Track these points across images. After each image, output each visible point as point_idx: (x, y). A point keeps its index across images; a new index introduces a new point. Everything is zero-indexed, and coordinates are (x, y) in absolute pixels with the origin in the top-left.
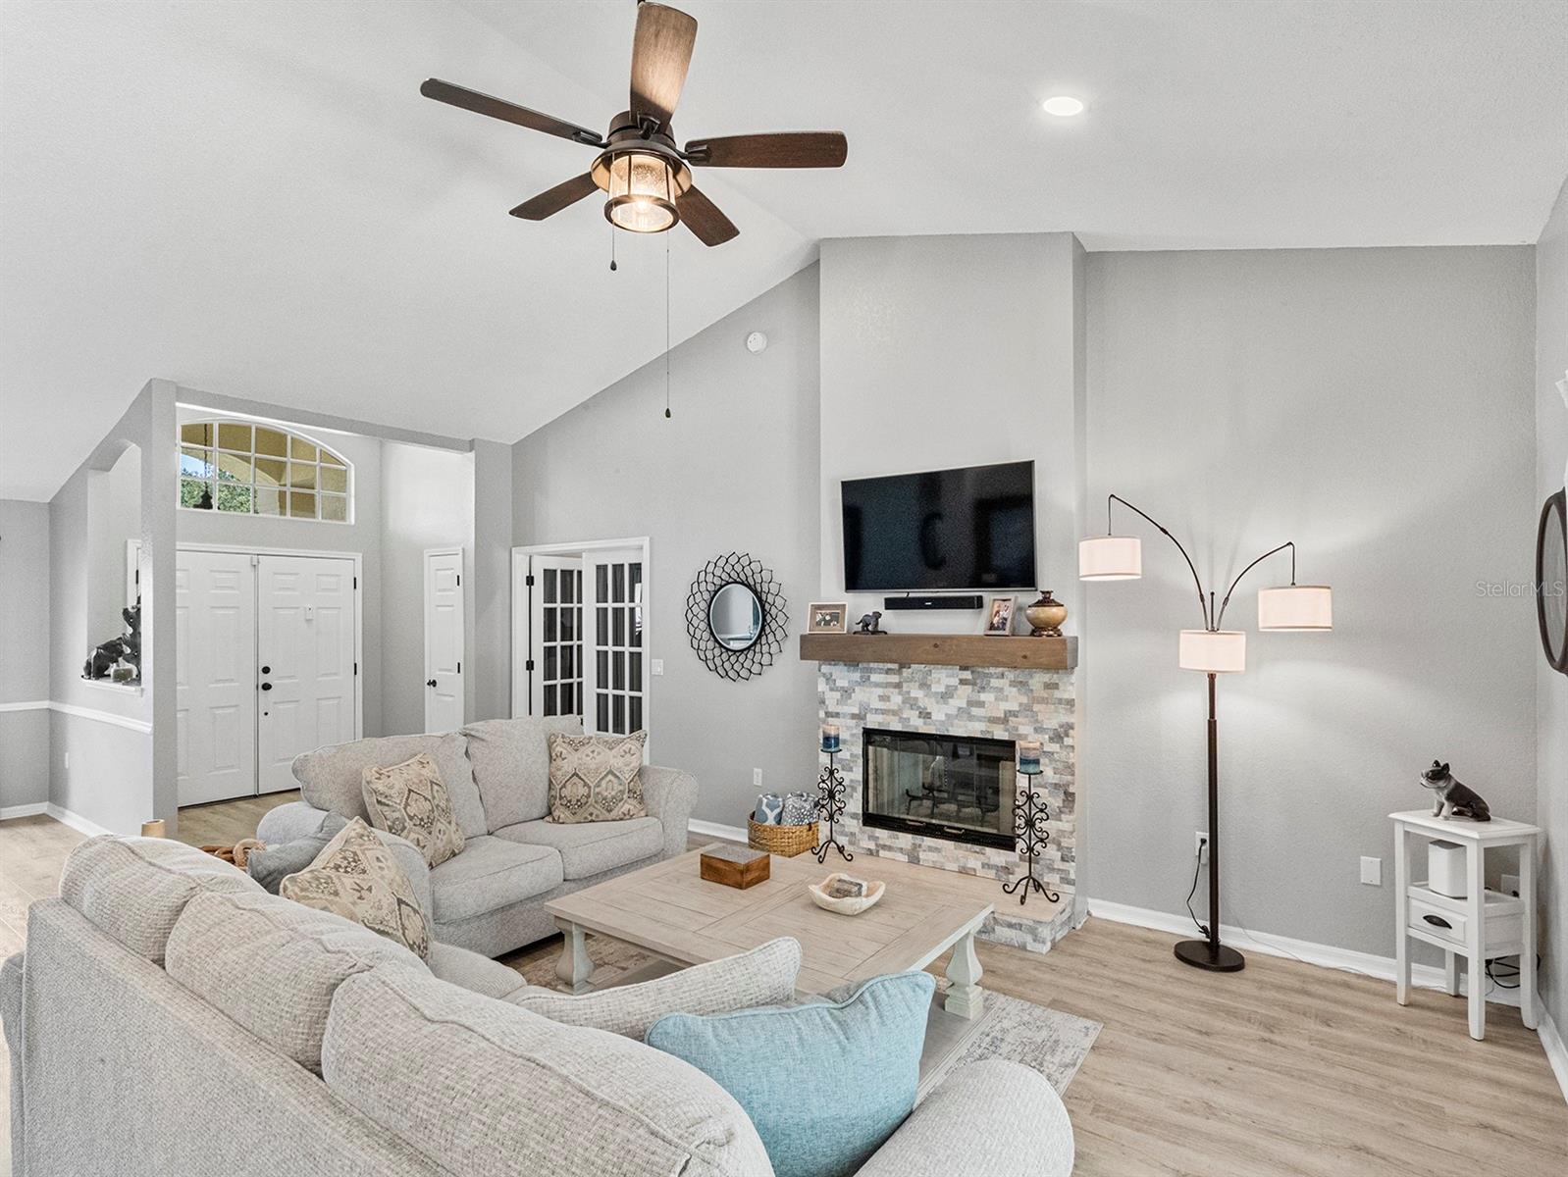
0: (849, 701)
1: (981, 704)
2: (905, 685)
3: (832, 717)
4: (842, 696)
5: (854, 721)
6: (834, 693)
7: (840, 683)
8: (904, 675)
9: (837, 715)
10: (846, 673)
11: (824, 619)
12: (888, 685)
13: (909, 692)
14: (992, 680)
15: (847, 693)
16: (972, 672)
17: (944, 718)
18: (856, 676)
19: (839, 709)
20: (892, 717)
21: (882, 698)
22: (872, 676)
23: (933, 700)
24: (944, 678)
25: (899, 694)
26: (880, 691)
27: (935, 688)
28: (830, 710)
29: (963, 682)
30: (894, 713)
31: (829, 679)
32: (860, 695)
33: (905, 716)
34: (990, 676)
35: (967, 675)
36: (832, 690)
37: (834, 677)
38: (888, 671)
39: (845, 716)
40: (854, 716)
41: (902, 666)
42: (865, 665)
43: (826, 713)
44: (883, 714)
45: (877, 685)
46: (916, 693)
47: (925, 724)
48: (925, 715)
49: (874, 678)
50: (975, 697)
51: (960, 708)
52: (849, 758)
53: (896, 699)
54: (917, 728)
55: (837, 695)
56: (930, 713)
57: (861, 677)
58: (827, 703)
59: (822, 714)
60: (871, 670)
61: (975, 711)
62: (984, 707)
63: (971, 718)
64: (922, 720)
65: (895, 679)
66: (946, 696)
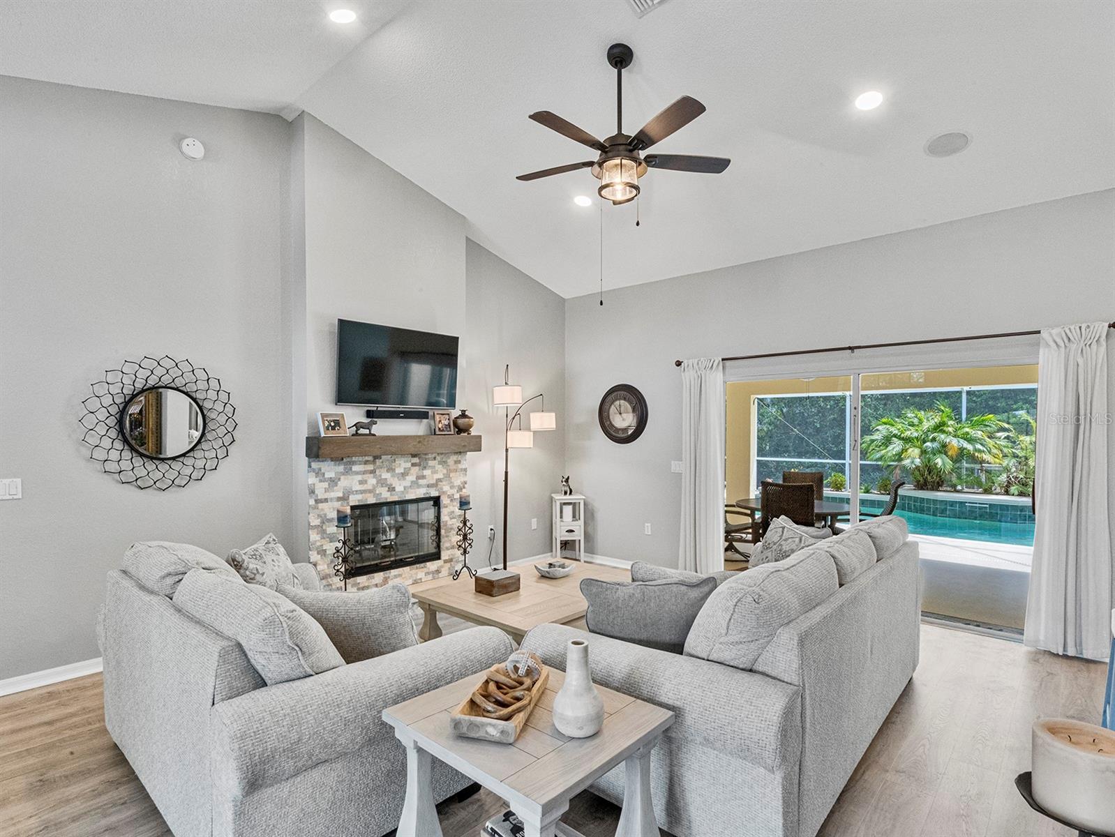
0: (335, 488)
1: (423, 477)
2: (377, 471)
3: (322, 502)
4: (329, 484)
5: (340, 503)
6: (323, 483)
7: (327, 475)
8: (378, 464)
9: (326, 500)
10: (333, 467)
11: (331, 425)
12: (364, 472)
13: (380, 476)
14: (430, 462)
15: (333, 482)
16: (419, 458)
17: (403, 489)
18: (341, 468)
19: (327, 496)
20: (370, 495)
21: (361, 482)
22: (353, 467)
23: (396, 479)
24: (402, 464)
25: (374, 477)
26: (359, 477)
27: (399, 470)
28: (319, 498)
29: (413, 465)
30: (370, 491)
31: (318, 473)
32: (344, 482)
33: (377, 492)
34: (429, 459)
35: (416, 460)
36: (321, 481)
37: (322, 471)
38: (366, 463)
39: (331, 499)
40: (339, 499)
41: (376, 458)
42: (348, 459)
43: (316, 501)
44: (362, 493)
45: (357, 473)
46: (386, 475)
47: (391, 495)
48: (391, 489)
49: (355, 468)
50: (420, 474)
51: (412, 482)
52: (336, 532)
53: (372, 481)
54: (386, 499)
55: (326, 485)
56: (394, 488)
57: (345, 469)
58: (316, 492)
59: (312, 502)
60: (354, 463)
61: (421, 482)
62: (425, 478)
63: (419, 486)
64: (389, 493)
65: (371, 467)
66: (404, 475)
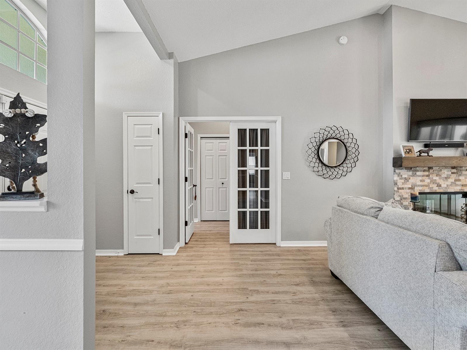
0: (407, 183)
1: (459, 180)
2: (431, 176)
3: (401, 189)
4: (404, 181)
5: (410, 190)
6: (401, 180)
7: (404, 176)
8: (431, 172)
9: (403, 188)
10: (406, 172)
11: (407, 151)
12: (423, 176)
13: (432, 178)
14: (463, 172)
15: (406, 180)
16: (456, 169)
17: (446, 186)
18: (410, 173)
19: (403, 186)
20: (426, 187)
21: (421, 181)
22: (417, 173)
23: (442, 180)
24: (446, 172)
25: (429, 179)
26: (421, 178)
27: (443, 176)
28: (399, 187)
29: (452, 173)
30: (426, 186)
31: (399, 175)
32: (412, 180)
33: (431, 186)
34: (463, 170)
35: (454, 171)
36: (400, 179)
37: (401, 174)
38: (424, 171)
39: (405, 188)
40: (409, 188)
41: (430, 168)
42: (415, 169)
43: (398, 188)
44: (421, 187)
45: (419, 176)
46: (435, 178)
47: (439, 189)
48: (439, 186)
49: (418, 173)
50: (457, 178)
51: (452, 182)
52: (408, 204)
53: (427, 181)
54: (436, 190)
55: (403, 181)
56: (441, 185)
57: (413, 173)
58: (398, 184)
59: (396, 189)
60: (417, 171)
61: (457, 183)
62: (461, 181)
63: (457, 185)
64: (438, 187)
65: (427, 173)
66: (447, 178)
